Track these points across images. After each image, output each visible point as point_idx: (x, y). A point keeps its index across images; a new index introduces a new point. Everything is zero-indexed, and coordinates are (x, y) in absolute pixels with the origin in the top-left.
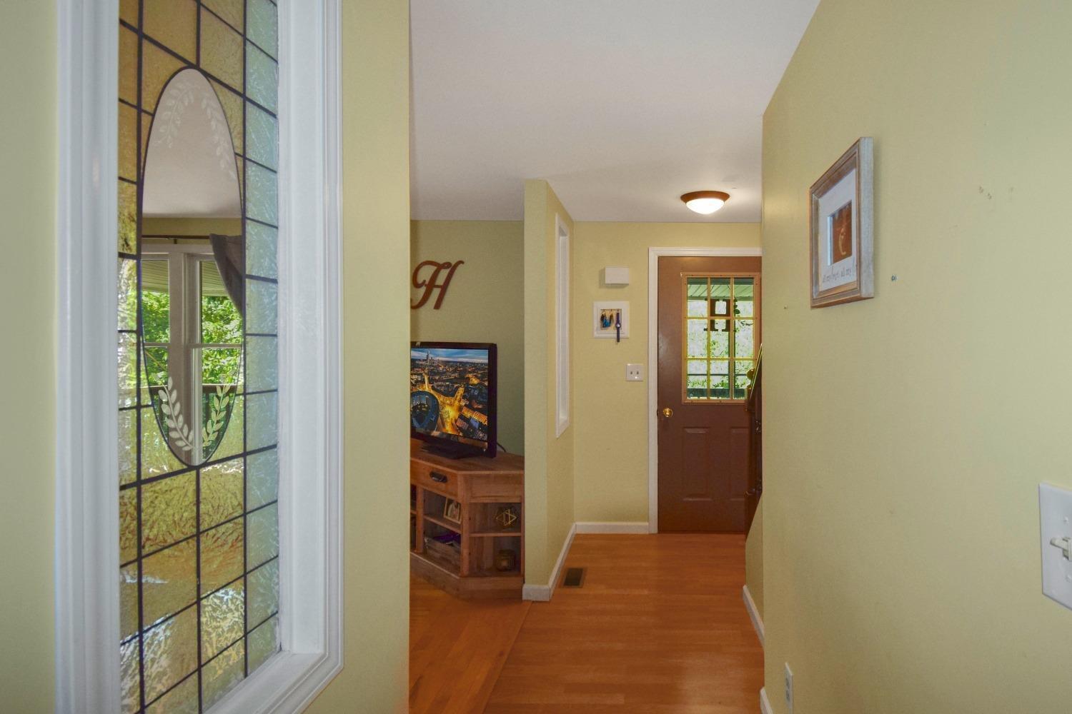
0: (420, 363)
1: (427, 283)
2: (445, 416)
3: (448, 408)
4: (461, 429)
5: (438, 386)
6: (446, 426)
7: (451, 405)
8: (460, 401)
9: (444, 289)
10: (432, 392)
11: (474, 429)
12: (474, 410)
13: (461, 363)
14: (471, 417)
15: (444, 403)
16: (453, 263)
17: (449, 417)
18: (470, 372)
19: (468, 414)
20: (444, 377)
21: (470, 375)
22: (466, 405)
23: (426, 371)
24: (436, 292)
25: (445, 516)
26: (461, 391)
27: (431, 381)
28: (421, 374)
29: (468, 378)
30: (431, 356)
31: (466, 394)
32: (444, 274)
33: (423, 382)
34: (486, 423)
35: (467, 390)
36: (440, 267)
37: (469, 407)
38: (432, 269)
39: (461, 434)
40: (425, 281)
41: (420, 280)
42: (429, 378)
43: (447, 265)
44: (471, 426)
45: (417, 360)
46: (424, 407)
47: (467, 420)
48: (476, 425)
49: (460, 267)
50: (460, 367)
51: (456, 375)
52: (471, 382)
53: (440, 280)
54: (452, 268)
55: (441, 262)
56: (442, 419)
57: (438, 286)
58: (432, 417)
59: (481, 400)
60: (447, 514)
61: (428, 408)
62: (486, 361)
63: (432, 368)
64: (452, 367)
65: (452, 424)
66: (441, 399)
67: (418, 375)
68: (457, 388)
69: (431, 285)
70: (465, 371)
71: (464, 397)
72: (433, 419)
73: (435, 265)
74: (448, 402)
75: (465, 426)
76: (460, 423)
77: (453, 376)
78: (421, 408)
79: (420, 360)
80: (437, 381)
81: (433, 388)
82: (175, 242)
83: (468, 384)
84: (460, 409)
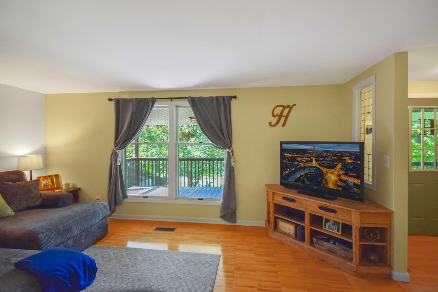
0: (309, 151)
1: (279, 115)
2: (328, 179)
3: (330, 175)
4: (340, 186)
5: (322, 163)
6: (329, 184)
7: (332, 173)
8: (339, 171)
9: (287, 117)
10: (318, 166)
11: (350, 186)
12: (350, 176)
13: (338, 151)
14: (347, 180)
15: (327, 172)
16: (291, 106)
17: (331, 179)
18: (346, 156)
19: (345, 178)
20: (326, 159)
21: (346, 158)
22: (343, 174)
23: (314, 156)
24: (283, 119)
25: (324, 228)
26: (339, 166)
27: (316, 161)
28: (310, 157)
29: (345, 160)
30: (316, 148)
31: (343, 168)
32: (287, 110)
33: (312, 161)
34: (359, 184)
35: (344, 165)
36: (284, 107)
37: (346, 174)
38: (281, 108)
39: (340, 189)
40: (278, 114)
41: (275, 114)
42: (316, 160)
43: (288, 106)
44: (347, 184)
45: (307, 150)
46: (313, 174)
47: (345, 182)
48: (352, 185)
49: (294, 107)
50: (338, 154)
51: (336, 158)
52: (346, 162)
53: (285, 113)
54: (290, 108)
55: (285, 105)
56: (326, 181)
57: (284, 116)
58: (319, 179)
59: (355, 171)
60: (325, 227)
61: (316, 174)
62: (359, 151)
63: (318, 154)
64: (332, 153)
65: (333, 183)
66: (324, 170)
67: (308, 157)
68: (336, 165)
69: (280, 116)
70: (342, 156)
71: (342, 169)
72: (320, 180)
73: (282, 107)
74: (330, 171)
75: (343, 184)
76: (339, 183)
77: (333, 158)
78: (311, 174)
79: (309, 150)
80: (321, 161)
81: (319, 164)
82: (172, 101)
83: (345, 162)
84: (339, 175)
